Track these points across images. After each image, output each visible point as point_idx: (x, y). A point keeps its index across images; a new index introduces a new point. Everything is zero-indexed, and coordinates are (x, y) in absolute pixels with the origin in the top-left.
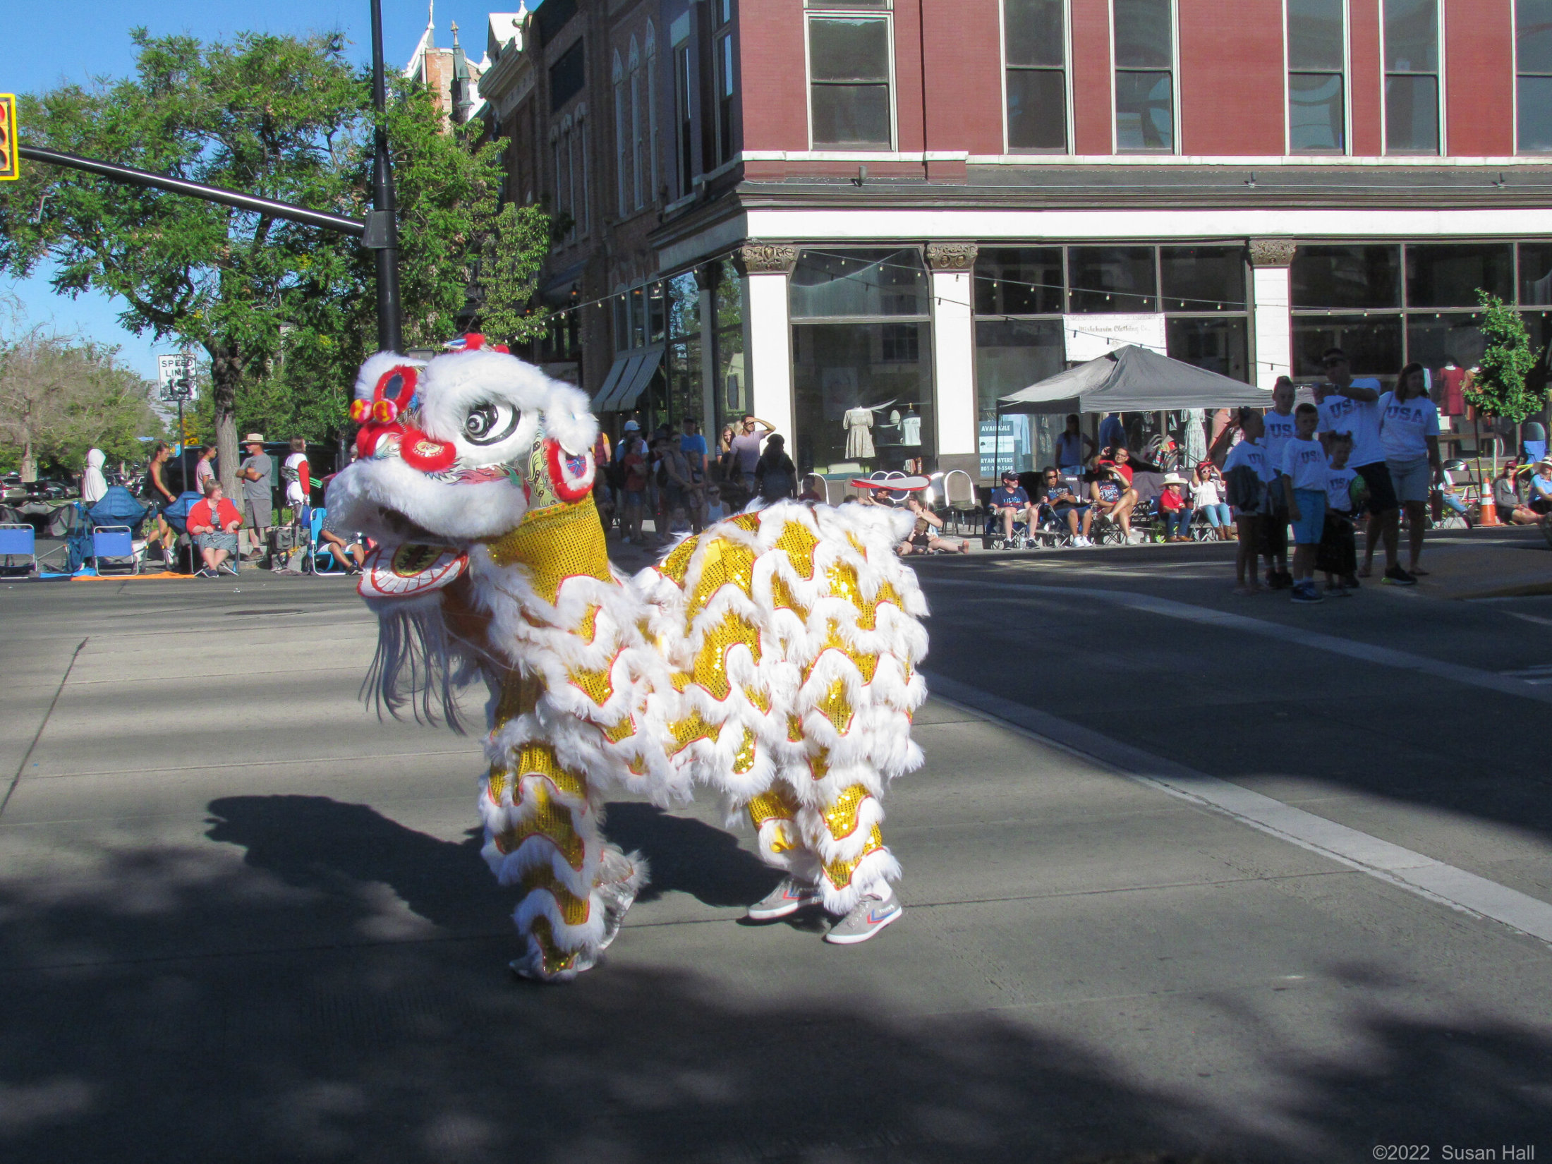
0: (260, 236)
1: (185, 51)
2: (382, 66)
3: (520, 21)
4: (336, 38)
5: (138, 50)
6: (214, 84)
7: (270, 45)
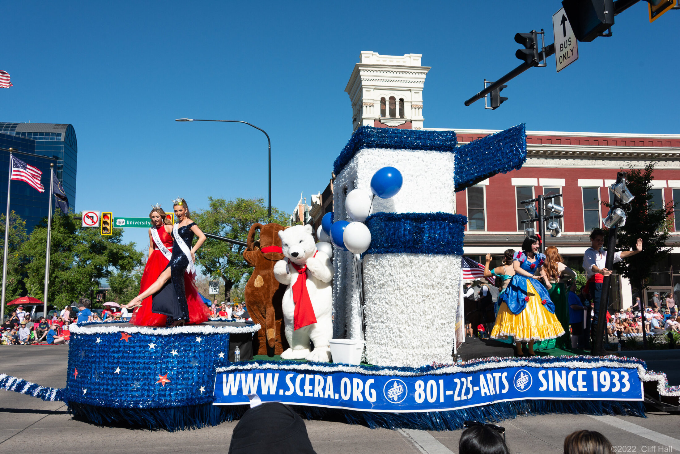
0: (239, 251)
1: (221, 203)
2: (271, 207)
3: (318, 196)
4: (262, 200)
5: (210, 202)
6: (228, 211)
7: (243, 201)
